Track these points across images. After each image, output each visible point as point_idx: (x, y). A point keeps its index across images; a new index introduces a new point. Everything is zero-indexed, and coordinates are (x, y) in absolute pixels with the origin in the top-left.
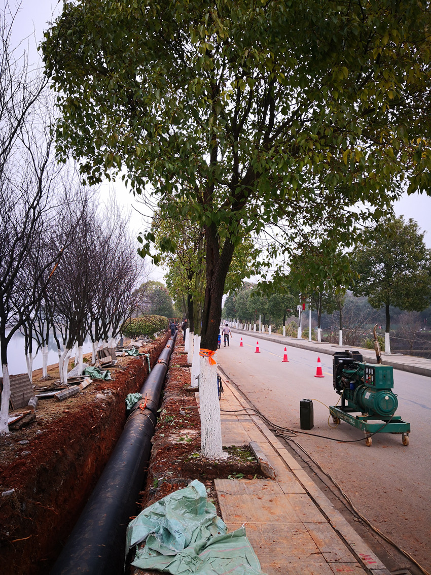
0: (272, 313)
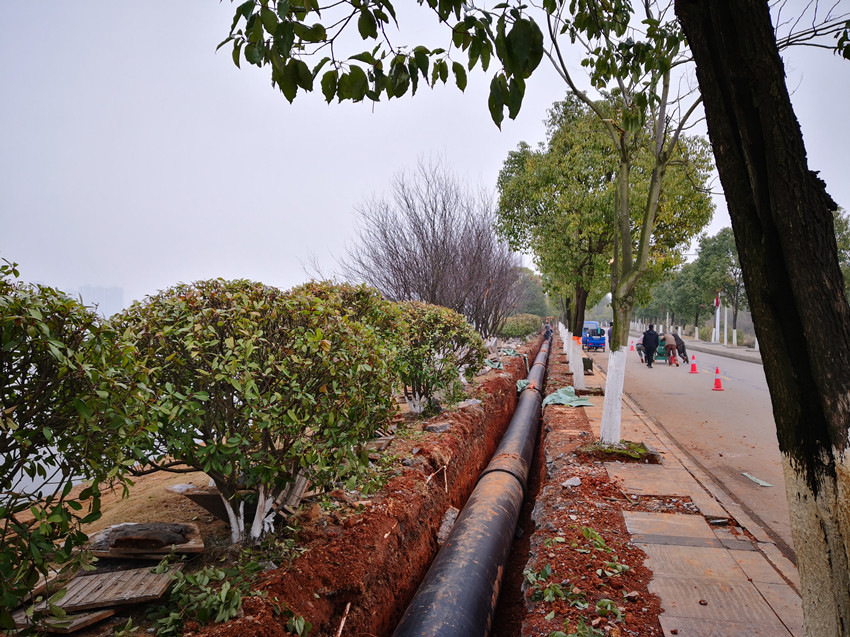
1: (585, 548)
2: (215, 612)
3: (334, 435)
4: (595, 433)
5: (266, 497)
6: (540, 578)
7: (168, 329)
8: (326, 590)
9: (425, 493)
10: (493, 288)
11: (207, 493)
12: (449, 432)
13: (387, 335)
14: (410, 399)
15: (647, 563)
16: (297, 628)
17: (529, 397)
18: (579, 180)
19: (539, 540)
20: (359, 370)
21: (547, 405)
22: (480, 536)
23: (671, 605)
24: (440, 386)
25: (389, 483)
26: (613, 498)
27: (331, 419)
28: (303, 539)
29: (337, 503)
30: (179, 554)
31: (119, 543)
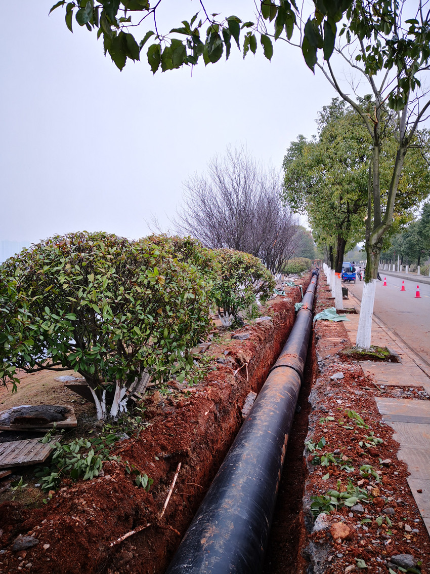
0: (407, 254)
1: (350, 425)
2: (83, 473)
3: (168, 344)
4: (352, 340)
5: (121, 387)
6: (317, 448)
7: (46, 268)
8: (164, 454)
9: (233, 382)
10: (279, 239)
11: (80, 384)
12: (249, 339)
13: (206, 272)
14: (222, 316)
15: (395, 437)
16: (143, 483)
17: (304, 315)
18: (341, 161)
19: (315, 418)
20: (185, 297)
21: (316, 320)
22: (272, 413)
23: (416, 469)
24: (243, 307)
25: (208, 375)
26: (367, 387)
27: (166, 333)
28: (147, 416)
29: (172, 390)
30: (59, 428)
31: (17, 421)
